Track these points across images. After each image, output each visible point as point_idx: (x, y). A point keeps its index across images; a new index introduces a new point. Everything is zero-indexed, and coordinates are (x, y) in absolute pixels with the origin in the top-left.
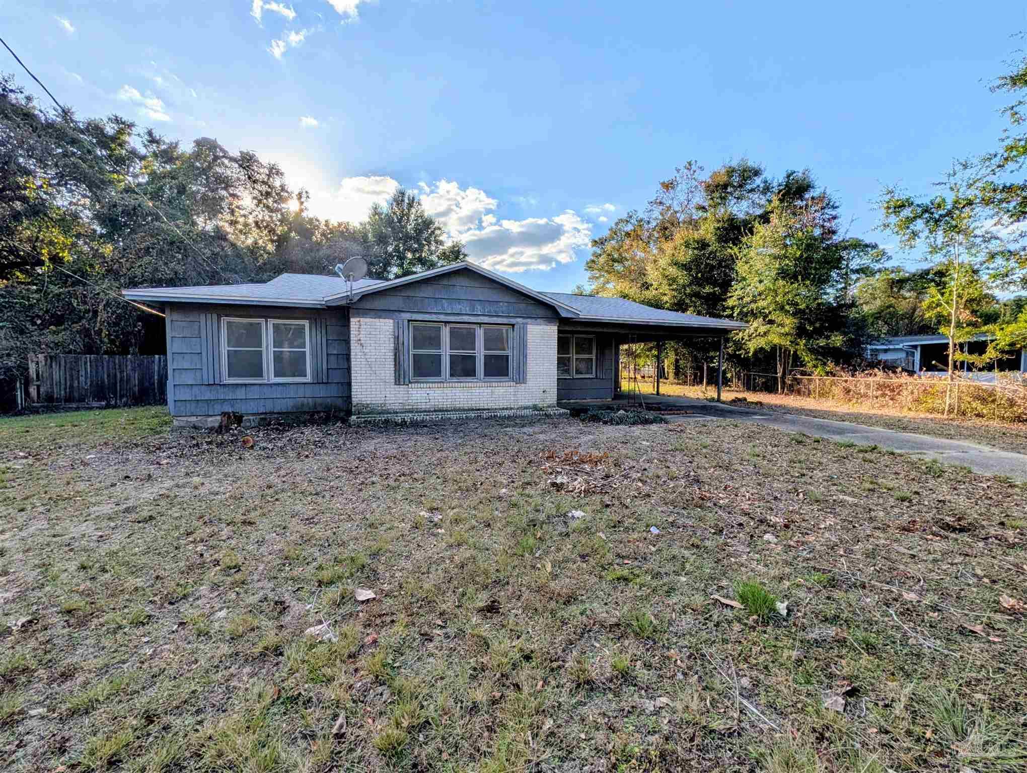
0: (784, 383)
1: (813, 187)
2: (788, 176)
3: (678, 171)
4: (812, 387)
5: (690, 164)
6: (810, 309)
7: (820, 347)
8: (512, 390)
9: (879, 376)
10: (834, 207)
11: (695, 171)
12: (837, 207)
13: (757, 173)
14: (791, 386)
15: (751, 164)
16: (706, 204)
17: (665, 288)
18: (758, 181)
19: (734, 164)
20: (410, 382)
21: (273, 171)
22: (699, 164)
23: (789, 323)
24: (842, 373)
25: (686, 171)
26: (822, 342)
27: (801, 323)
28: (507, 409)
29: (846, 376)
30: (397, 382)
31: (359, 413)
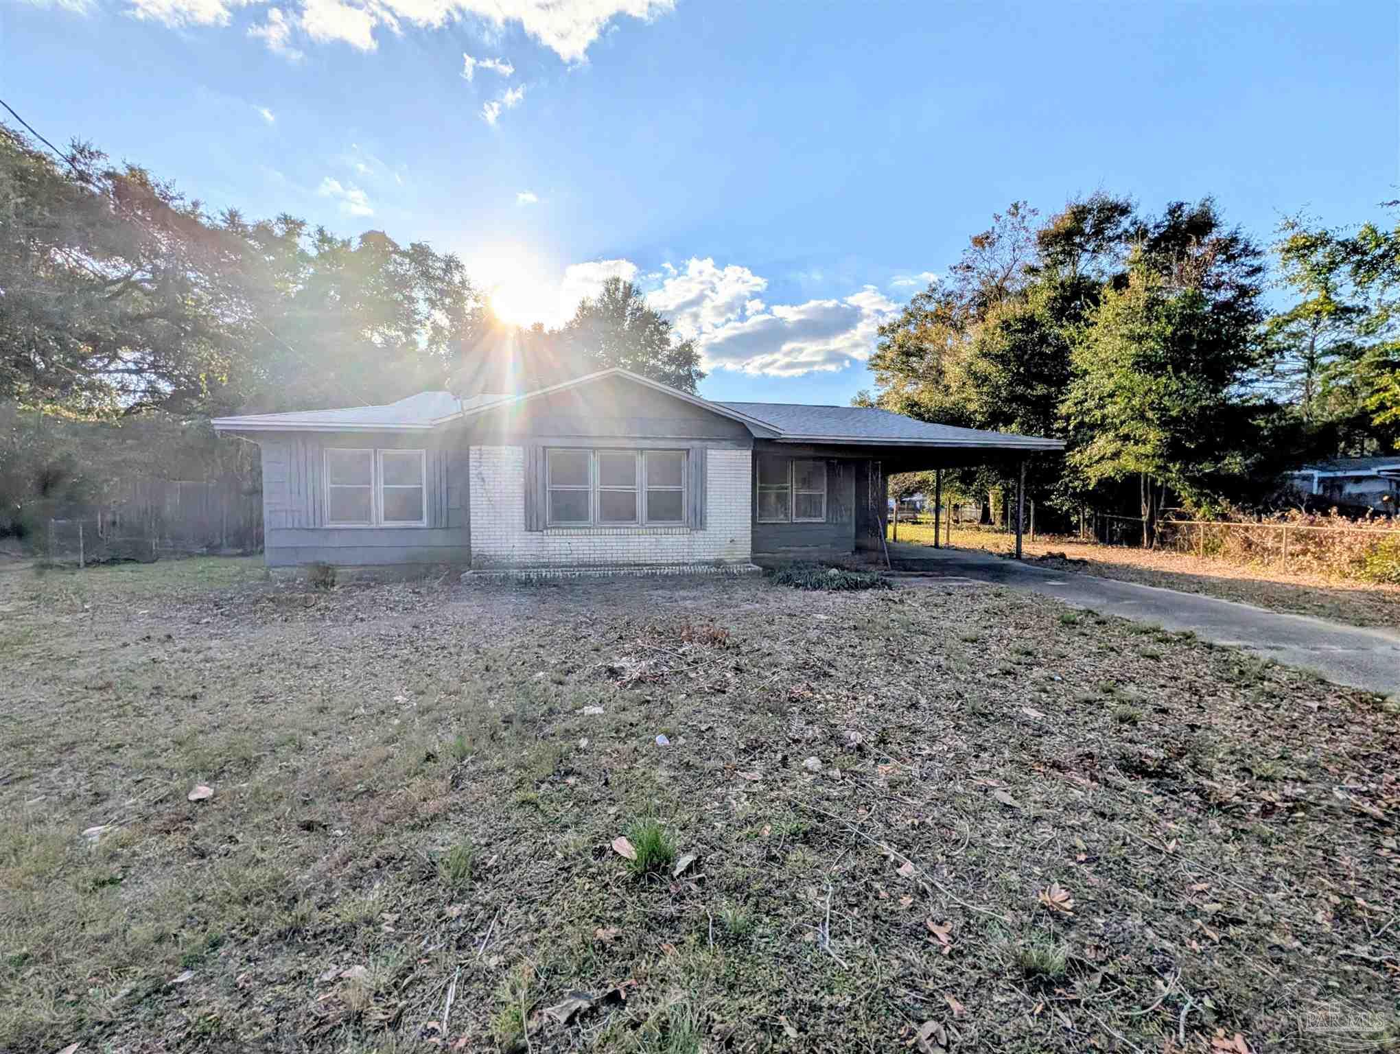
0: (1151, 533)
1: (1215, 225)
2: (1172, 212)
3: (997, 218)
4: (1193, 538)
5: (1016, 207)
6: (1189, 417)
7: (1206, 475)
8: (685, 538)
9: (1299, 521)
10: (1256, 254)
11: (1023, 218)
12: (1259, 253)
13: (1124, 211)
14: (1163, 535)
15: (1112, 198)
16: (1040, 264)
17: (971, 392)
18: (1125, 223)
19: (1084, 200)
20: (547, 528)
21: (451, 264)
22: (1030, 206)
23: (1155, 436)
24: (1241, 516)
25: (1009, 217)
26: (1208, 468)
27: (1173, 437)
28: (678, 565)
29: (1248, 521)
30: (529, 529)
31: (480, 568)
